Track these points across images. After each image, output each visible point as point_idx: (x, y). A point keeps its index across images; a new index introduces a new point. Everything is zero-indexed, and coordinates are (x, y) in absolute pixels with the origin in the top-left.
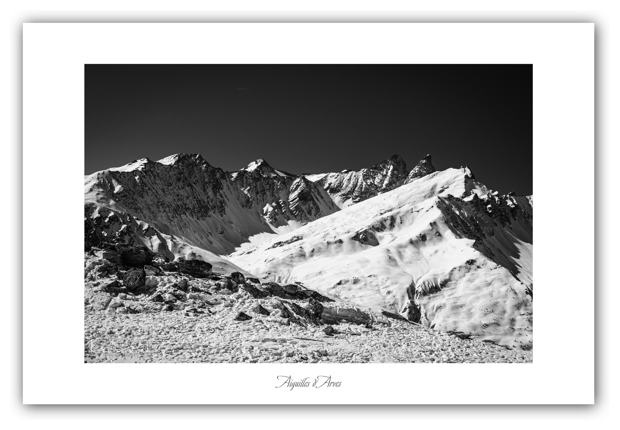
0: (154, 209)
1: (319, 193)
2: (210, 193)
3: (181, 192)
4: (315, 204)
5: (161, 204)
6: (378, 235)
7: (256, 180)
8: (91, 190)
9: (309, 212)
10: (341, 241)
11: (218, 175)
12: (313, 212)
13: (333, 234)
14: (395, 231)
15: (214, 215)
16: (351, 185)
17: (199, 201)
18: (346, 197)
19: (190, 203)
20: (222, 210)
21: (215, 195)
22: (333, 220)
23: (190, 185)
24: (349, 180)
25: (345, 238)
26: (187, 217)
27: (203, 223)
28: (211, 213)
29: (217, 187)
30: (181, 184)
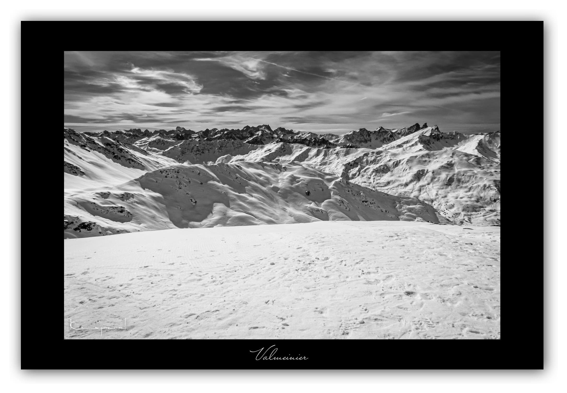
0: (356, 142)
1: (395, 135)
2: (368, 137)
3: (361, 138)
4: (394, 138)
5: (357, 141)
6: (403, 145)
7: (379, 133)
8: (343, 139)
9: (392, 140)
10: (394, 147)
11: (369, 133)
12: (393, 140)
13: (393, 145)
14: (407, 144)
15: (369, 142)
16: (404, 132)
17: (365, 139)
18: (402, 135)
19: (363, 140)
20: (370, 140)
21: (369, 137)
22: (397, 142)
23: (363, 136)
24: (403, 131)
25: (395, 146)
26: (363, 143)
27: (366, 144)
28: (368, 142)
29: (369, 135)
30: (361, 136)
